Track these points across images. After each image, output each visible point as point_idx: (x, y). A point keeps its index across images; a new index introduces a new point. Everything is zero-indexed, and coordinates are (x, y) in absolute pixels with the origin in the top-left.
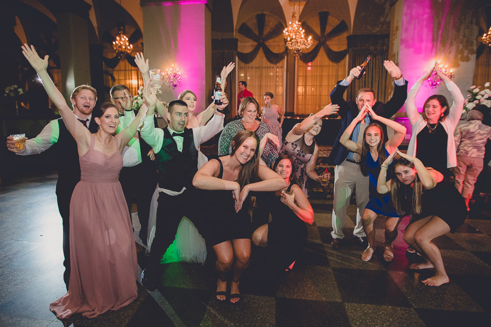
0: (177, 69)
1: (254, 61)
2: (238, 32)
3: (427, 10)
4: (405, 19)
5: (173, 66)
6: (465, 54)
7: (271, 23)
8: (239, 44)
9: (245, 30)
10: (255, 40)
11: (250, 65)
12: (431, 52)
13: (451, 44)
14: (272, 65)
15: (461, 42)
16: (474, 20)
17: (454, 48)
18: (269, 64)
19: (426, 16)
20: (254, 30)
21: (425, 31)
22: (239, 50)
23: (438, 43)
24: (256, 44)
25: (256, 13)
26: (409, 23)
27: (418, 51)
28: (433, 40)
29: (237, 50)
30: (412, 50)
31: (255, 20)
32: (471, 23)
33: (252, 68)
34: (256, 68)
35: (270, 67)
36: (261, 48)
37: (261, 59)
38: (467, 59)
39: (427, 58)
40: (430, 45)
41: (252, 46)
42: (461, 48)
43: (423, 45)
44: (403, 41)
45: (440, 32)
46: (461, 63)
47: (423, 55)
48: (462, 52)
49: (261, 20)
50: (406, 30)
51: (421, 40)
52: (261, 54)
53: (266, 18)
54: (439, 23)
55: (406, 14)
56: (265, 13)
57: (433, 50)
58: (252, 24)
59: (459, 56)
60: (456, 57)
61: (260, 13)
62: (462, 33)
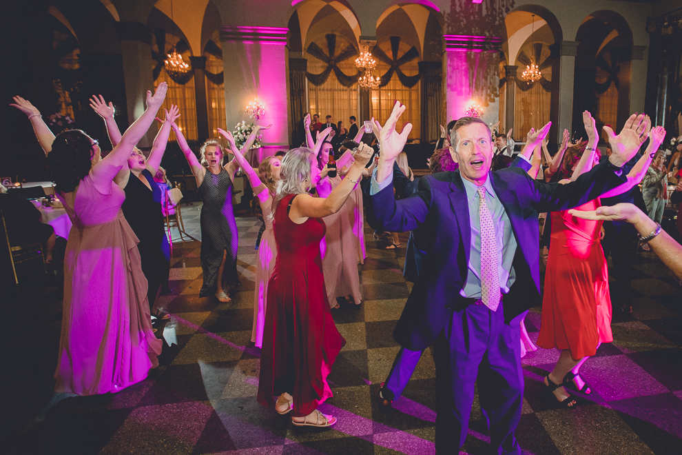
0: (261, 103)
1: (326, 83)
2: (308, 52)
3: (464, 63)
4: (450, 69)
5: (256, 99)
6: (492, 97)
7: (342, 45)
8: (308, 65)
9: (313, 49)
10: (326, 62)
11: (322, 87)
12: (469, 95)
13: (482, 89)
14: (345, 88)
15: (489, 88)
16: (496, 73)
17: (484, 92)
18: (342, 87)
19: (463, 68)
20: (324, 51)
21: (464, 78)
22: (310, 71)
23: (474, 88)
24: (326, 65)
25: (326, 33)
26: (452, 72)
27: (460, 93)
28: (470, 85)
29: (305, 70)
30: (455, 93)
31: (325, 40)
32: (494, 74)
33: (323, 90)
34: (327, 90)
35: (343, 90)
36: (332, 70)
37: (332, 81)
38: (493, 101)
39: (466, 99)
40: (468, 89)
41: (322, 67)
42: (489, 92)
43: (464, 89)
44: (449, 86)
45: (474, 80)
46: (489, 103)
47: (463, 97)
48: (490, 96)
49: (331, 40)
50: (451, 77)
51: (462, 86)
52: (332, 75)
53: (337, 39)
54: (473, 74)
55: (450, 66)
56: (335, 33)
57: (470, 93)
58: (322, 43)
59: (488, 98)
60: (486, 99)
61: (330, 33)
62: (489, 82)
